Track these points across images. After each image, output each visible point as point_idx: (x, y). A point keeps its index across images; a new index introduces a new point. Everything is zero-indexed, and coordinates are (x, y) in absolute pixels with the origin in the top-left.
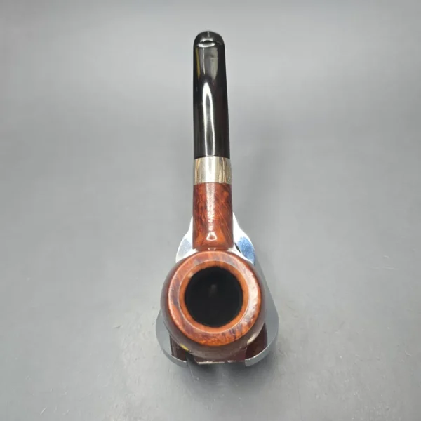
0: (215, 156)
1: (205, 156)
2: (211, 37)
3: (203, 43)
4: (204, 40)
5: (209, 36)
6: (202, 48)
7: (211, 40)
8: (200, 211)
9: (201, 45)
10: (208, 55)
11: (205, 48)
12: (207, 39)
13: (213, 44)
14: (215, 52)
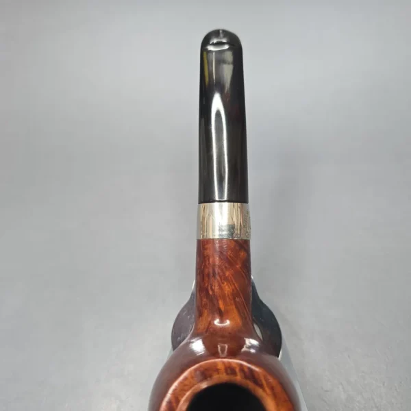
0: (229, 201)
1: (214, 201)
2: (224, 37)
3: (213, 44)
4: (215, 41)
5: (221, 35)
6: (211, 52)
7: (224, 41)
8: (206, 279)
9: (210, 48)
10: (220, 62)
11: (216, 52)
12: (219, 40)
13: (226, 47)
14: (229, 56)
